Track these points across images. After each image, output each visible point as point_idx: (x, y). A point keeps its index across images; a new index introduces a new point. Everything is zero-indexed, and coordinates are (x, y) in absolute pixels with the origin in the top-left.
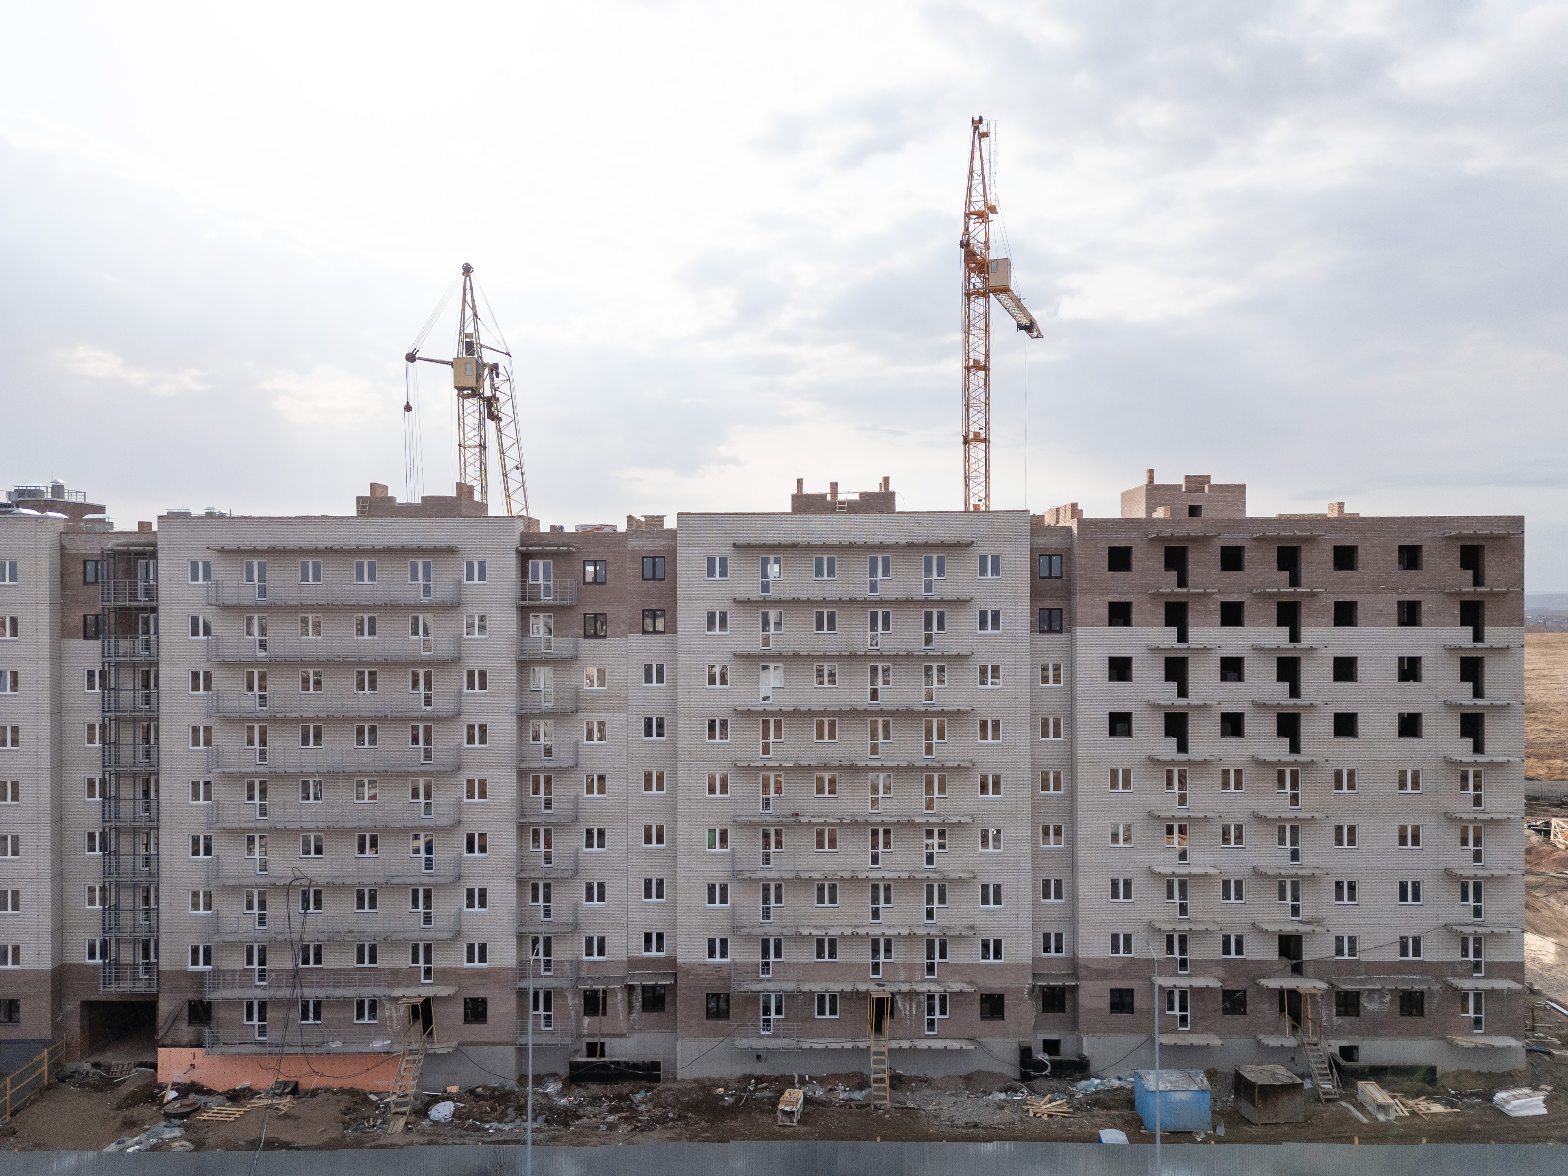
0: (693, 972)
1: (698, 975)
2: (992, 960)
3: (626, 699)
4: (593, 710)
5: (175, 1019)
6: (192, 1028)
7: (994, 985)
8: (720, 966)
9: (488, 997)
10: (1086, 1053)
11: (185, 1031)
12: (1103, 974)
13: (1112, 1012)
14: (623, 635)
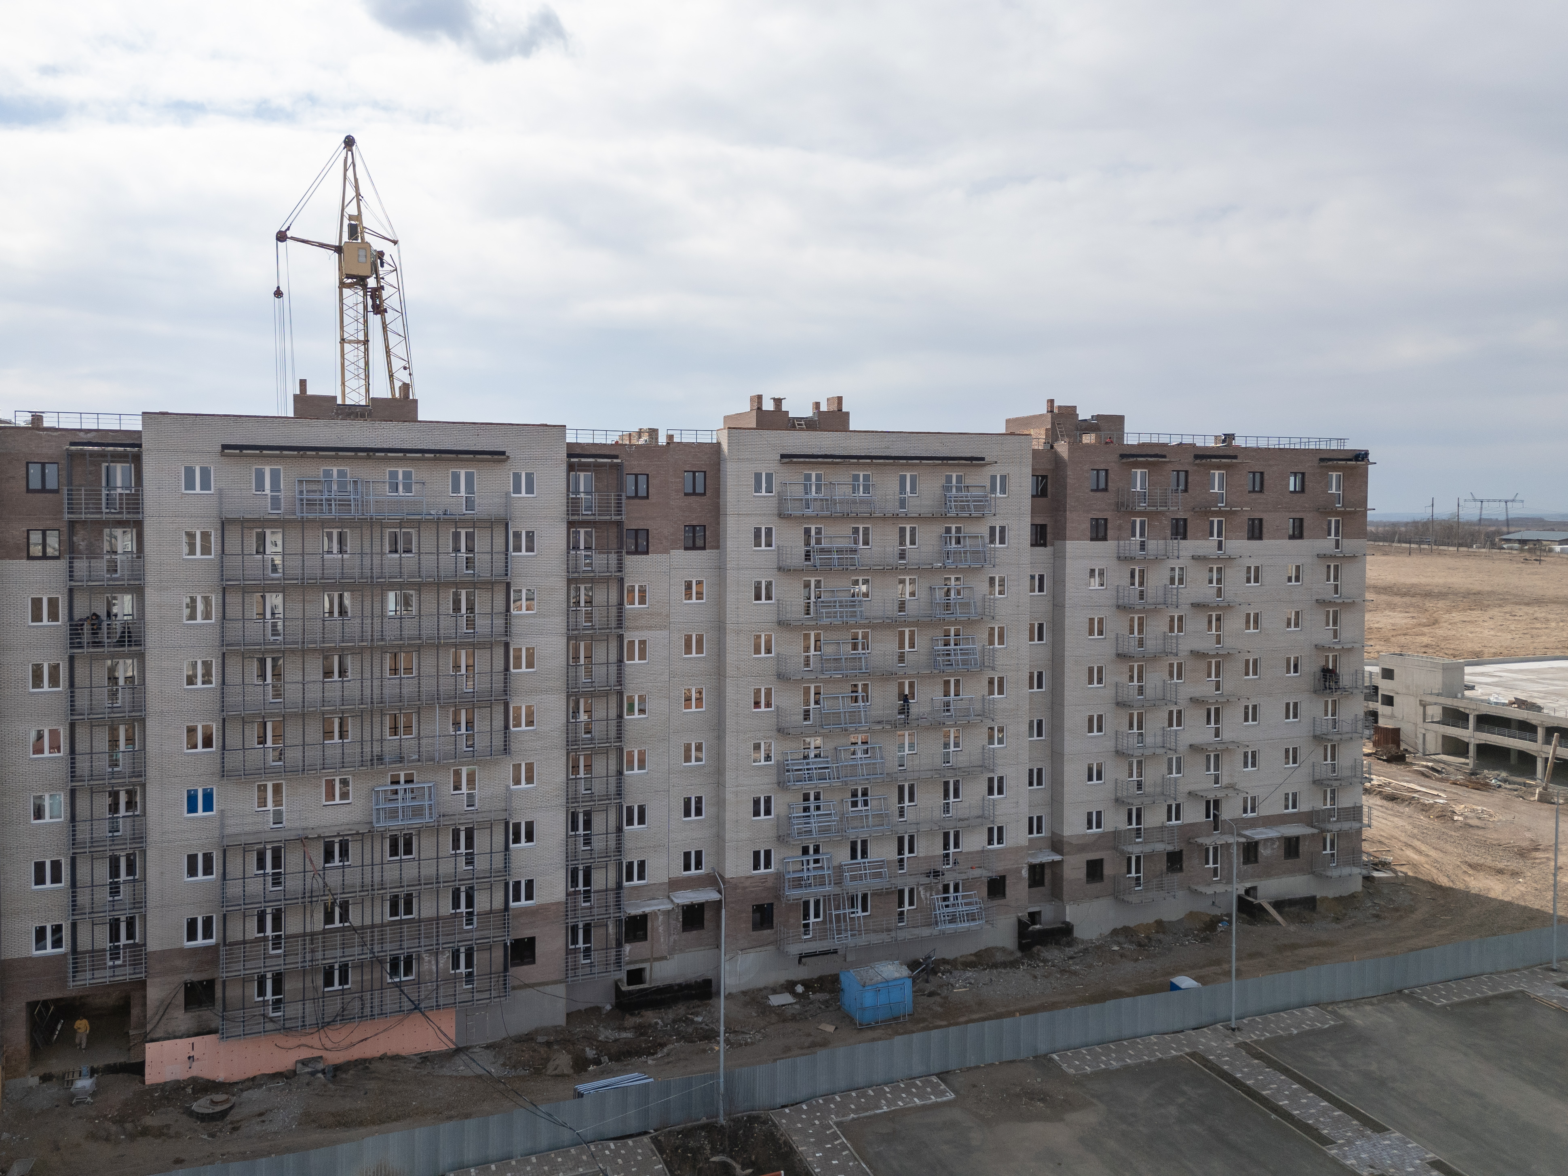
0: (740, 885)
1: (744, 888)
2: (996, 846)
3: (668, 616)
4: (637, 628)
5: (166, 1006)
6: (189, 1015)
7: (998, 868)
8: (765, 877)
9: (537, 936)
10: (1068, 920)
11: (181, 1019)
12: (1082, 848)
13: (1088, 882)
14: (666, 551)
